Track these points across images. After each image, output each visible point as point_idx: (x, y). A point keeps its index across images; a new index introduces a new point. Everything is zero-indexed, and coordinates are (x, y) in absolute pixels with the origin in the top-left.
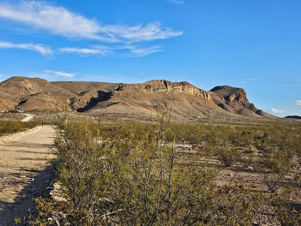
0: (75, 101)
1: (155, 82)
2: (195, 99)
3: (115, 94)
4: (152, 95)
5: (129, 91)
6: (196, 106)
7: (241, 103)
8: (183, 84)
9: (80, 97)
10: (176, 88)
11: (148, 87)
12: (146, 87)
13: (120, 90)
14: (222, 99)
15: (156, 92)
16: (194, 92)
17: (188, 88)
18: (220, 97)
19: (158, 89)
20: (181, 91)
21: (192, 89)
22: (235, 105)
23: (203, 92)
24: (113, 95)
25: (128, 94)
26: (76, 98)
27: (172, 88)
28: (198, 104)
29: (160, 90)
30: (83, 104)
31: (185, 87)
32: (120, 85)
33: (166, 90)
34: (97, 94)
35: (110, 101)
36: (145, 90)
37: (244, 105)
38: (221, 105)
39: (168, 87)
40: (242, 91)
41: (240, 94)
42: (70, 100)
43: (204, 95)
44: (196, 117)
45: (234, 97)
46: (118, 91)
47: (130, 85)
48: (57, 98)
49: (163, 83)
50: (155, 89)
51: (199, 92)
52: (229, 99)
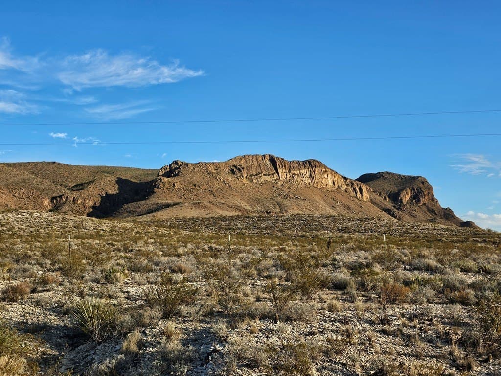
0: (64, 203)
1: (251, 159)
2: (338, 197)
3: (164, 184)
4: (246, 188)
5: (196, 178)
7: (424, 208)
8: (310, 164)
9: (75, 194)
10: (296, 172)
11: (237, 171)
12: (232, 171)
13: (174, 176)
14: (385, 198)
15: (254, 181)
17: (322, 173)
18: (380, 195)
19: (257, 175)
20: (307, 181)
21: (330, 176)
22: (415, 211)
23: (352, 184)
24: (158, 187)
25: (195, 185)
26: (66, 195)
27: (288, 174)
28: (348, 207)
29: (263, 178)
30: (83, 209)
31: (316, 172)
32: (173, 166)
33: (275, 178)
34: (117, 186)
35: (153, 201)
36: (230, 178)
37: (431, 211)
39: (280, 171)
40: (423, 183)
41: (421, 189)
42: (52, 201)
43: (354, 189)
45: (409, 195)
46: (170, 179)
47: (196, 164)
48: (16, 195)
49: (268, 162)
50: (251, 176)
51: (344, 183)
52: (400, 198)
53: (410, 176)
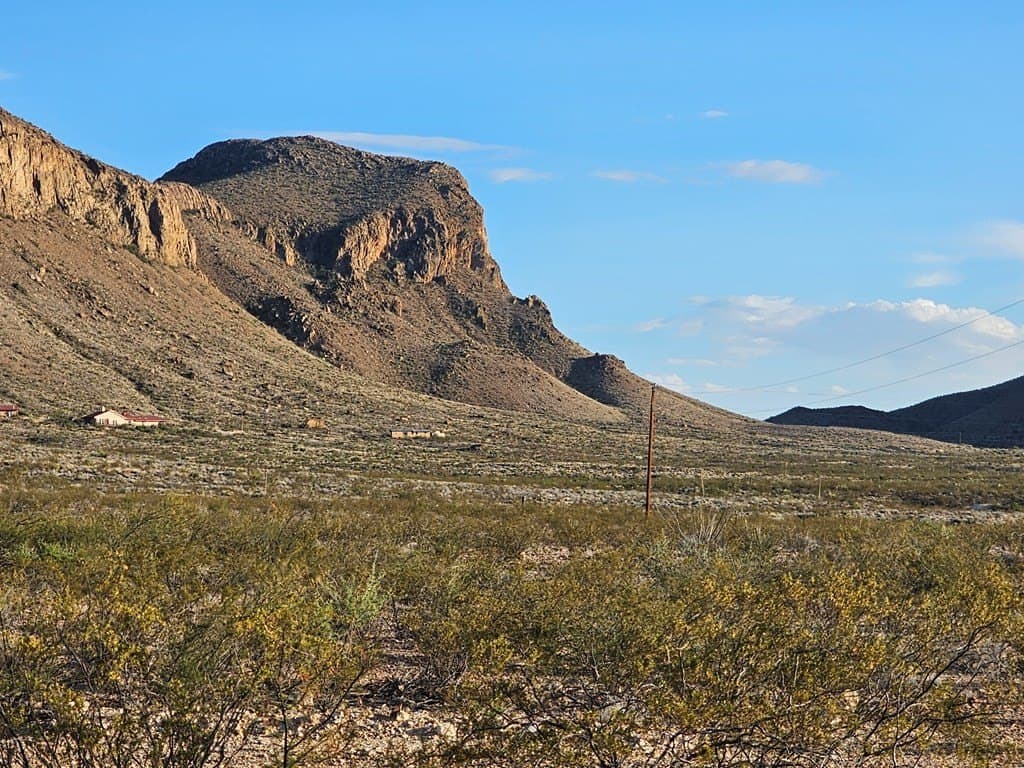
2: (51, 246)
6: (61, 310)
7: (438, 298)
14: (281, 251)
16: (37, 184)
18: (262, 235)
21: (20, 154)
22: (392, 309)
23: (122, 189)
28: (84, 293)
37: (465, 311)
38: (275, 312)
40: (444, 190)
41: (430, 214)
43: (128, 215)
44: (90, 419)
45: (383, 241)
51: (84, 185)
52: (341, 253)
53: (399, 161)
